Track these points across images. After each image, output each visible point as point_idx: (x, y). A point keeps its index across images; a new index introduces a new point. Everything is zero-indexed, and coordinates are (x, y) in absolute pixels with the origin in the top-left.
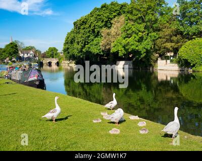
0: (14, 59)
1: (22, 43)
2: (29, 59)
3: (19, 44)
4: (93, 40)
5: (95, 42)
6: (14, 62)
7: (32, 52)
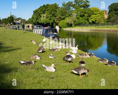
0: (11, 24)
1: (15, 16)
2: (19, 24)
3: (14, 17)
4: (39, 18)
5: (40, 19)
6: (12, 25)
7: (20, 21)
